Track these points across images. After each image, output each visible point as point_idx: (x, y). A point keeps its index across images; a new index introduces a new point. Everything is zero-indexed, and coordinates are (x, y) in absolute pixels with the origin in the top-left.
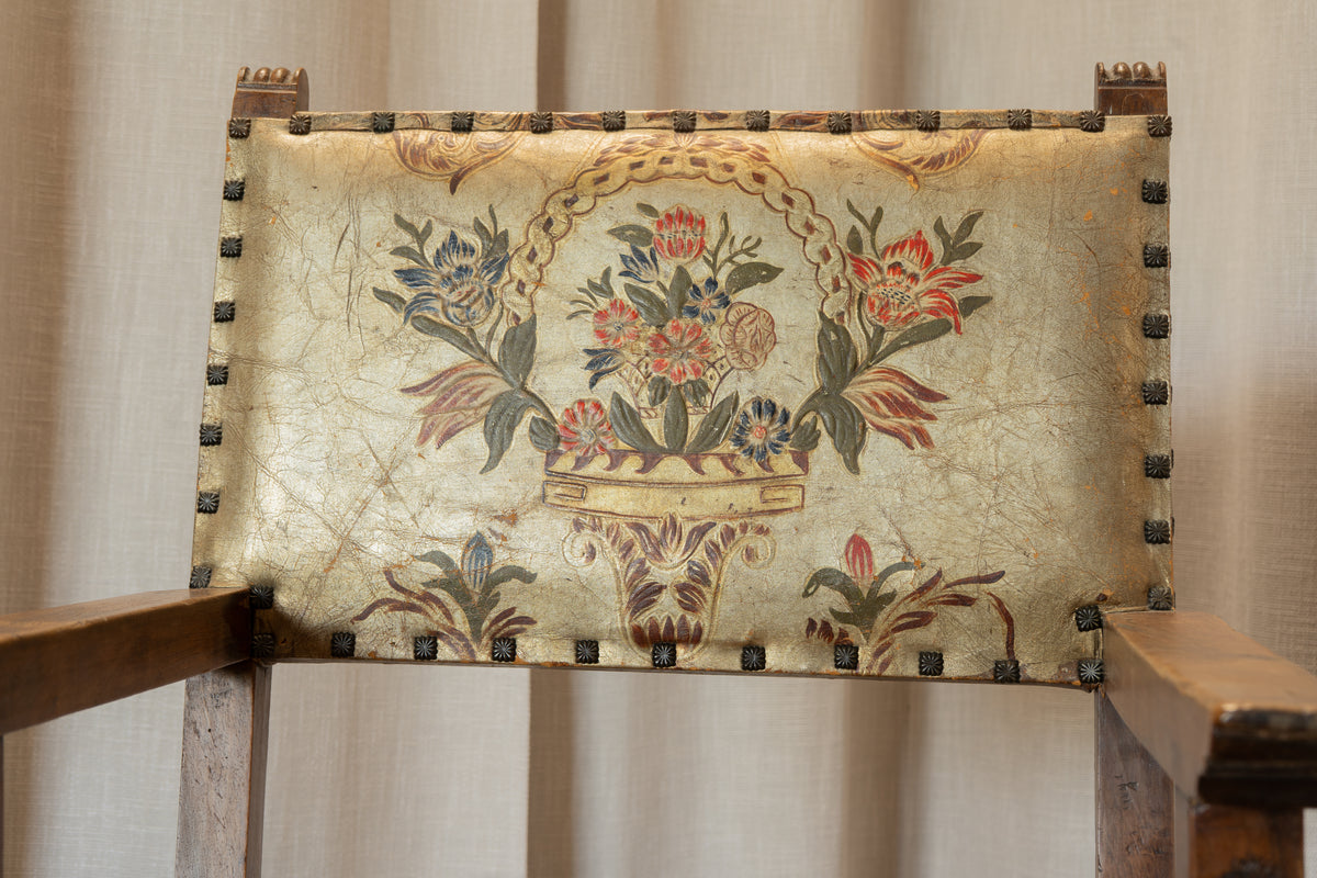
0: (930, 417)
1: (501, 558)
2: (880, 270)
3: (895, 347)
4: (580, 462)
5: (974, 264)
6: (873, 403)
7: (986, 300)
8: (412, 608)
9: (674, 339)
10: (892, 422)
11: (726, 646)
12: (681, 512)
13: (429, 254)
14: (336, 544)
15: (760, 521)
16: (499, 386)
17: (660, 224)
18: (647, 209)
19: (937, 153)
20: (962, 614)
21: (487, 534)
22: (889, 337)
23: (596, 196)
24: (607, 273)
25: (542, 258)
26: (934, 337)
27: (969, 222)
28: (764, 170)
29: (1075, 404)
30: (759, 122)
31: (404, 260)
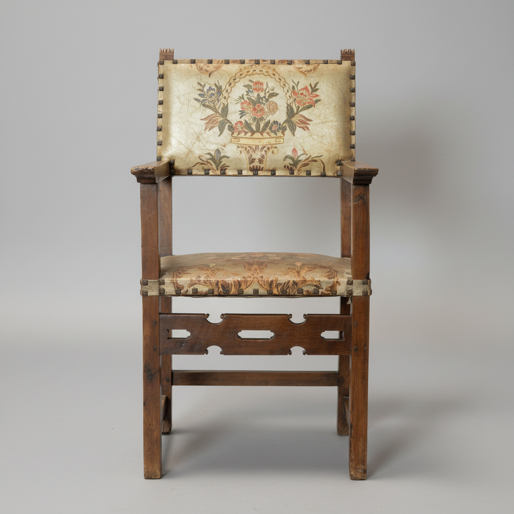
0: (309, 124)
1: (222, 154)
2: (298, 94)
3: (301, 111)
4: (239, 134)
5: (317, 93)
6: (297, 122)
7: (320, 100)
8: (204, 164)
9: (257, 108)
10: (302, 125)
11: (268, 170)
12: (259, 144)
13: (205, 90)
14: (188, 151)
15: (275, 146)
16: (221, 119)
17: (254, 84)
18: (251, 81)
19: (310, 69)
20: (315, 163)
21: (219, 149)
22: (301, 108)
23: (240, 78)
24: (243, 95)
25: (229, 91)
26: (310, 108)
27: (316, 84)
28: (275, 73)
30: (273, 62)
31: (200, 92)
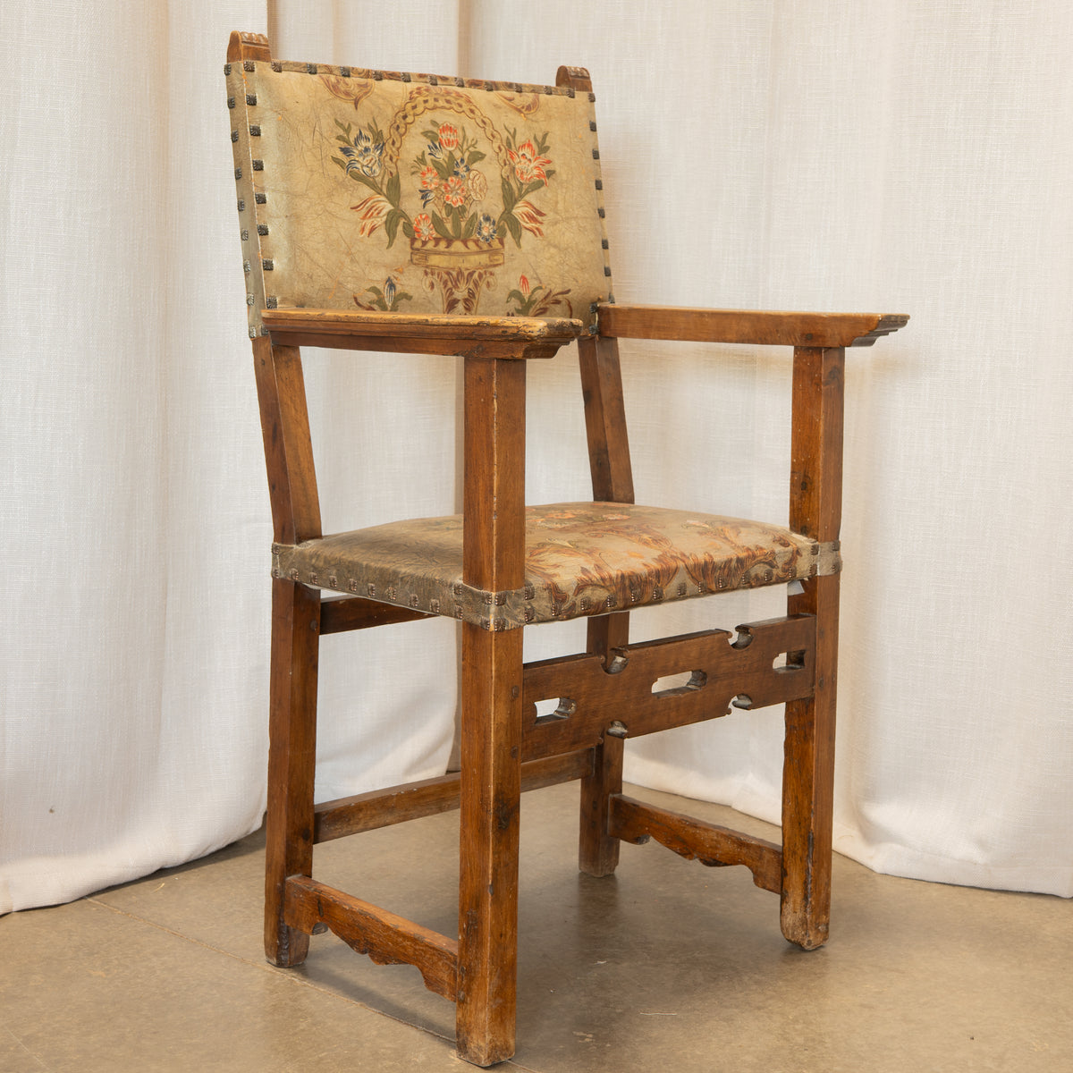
0: (541, 223)
1: (399, 289)
2: (518, 156)
3: (527, 192)
4: (424, 243)
5: (549, 155)
6: (523, 217)
7: (554, 172)
9: (452, 185)
10: (530, 225)
12: (463, 266)
13: (352, 140)
14: (333, 284)
15: (491, 269)
16: (389, 207)
17: (440, 131)
19: (527, 104)
20: (558, 308)
21: (392, 278)
22: (525, 187)
23: (414, 115)
24: (424, 152)
25: (397, 145)
26: (539, 188)
27: (545, 136)
28: (473, 108)
30: (461, 84)
31: (342, 143)
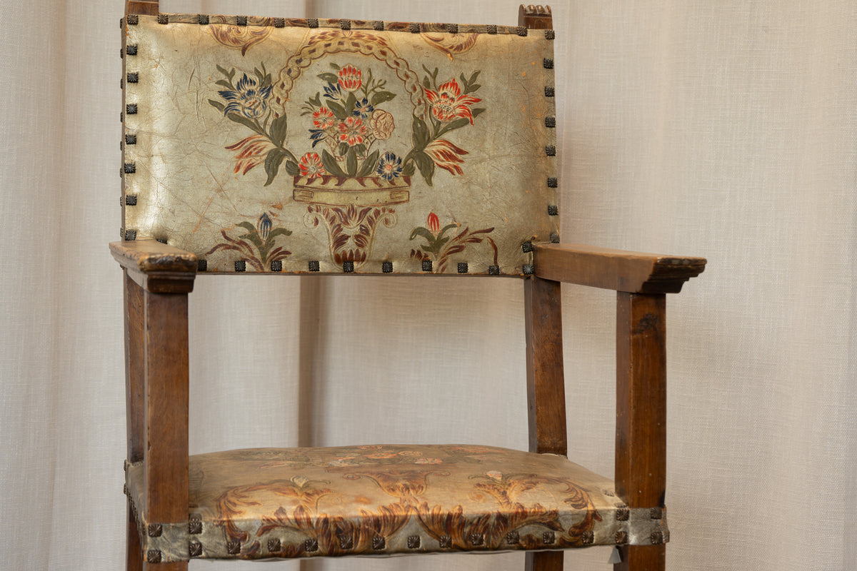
0: (461, 161)
1: (275, 224)
2: (438, 96)
3: (446, 130)
4: (310, 181)
5: (478, 94)
6: (437, 155)
7: (483, 110)
8: (235, 248)
9: (350, 125)
10: (445, 163)
11: (375, 262)
12: (357, 203)
13: (234, 84)
14: (198, 219)
15: (391, 207)
16: (271, 146)
17: (341, 73)
19: (459, 44)
20: (476, 246)
21: (268, 213)
22: (443, 126)
23: (311, 59)
24: (318, 94)
25: (287, 87)
26: (462, 126)
27: (475, 76)
28: (386, 49)
29: (521, 156)
30: (380, 27)
31: (222, 87)
